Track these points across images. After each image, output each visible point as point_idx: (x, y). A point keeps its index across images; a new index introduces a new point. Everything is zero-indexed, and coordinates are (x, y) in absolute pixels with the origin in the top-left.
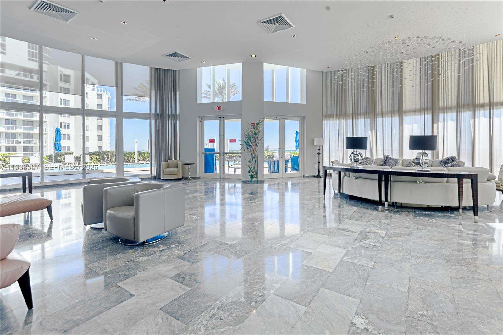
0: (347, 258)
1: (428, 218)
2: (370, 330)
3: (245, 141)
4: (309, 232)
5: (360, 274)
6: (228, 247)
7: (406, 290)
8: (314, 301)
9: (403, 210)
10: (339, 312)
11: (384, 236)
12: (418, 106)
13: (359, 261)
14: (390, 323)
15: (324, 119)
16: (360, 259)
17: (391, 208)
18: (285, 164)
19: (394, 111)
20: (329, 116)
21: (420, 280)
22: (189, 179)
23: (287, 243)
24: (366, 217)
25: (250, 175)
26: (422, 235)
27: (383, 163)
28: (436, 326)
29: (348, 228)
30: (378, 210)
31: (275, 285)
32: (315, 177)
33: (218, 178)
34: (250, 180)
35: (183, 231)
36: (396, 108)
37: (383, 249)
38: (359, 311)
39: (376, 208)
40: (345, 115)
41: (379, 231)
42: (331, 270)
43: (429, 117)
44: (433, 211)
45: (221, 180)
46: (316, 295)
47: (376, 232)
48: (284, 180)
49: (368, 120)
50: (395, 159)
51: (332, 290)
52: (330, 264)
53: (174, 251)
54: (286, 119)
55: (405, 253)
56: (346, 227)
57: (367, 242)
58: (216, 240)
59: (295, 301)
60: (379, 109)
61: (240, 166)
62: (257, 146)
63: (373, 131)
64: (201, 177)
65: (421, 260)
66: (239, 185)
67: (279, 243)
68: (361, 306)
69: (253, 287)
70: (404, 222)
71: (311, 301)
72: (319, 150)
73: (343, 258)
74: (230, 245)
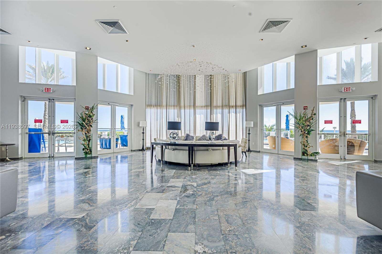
0: (179, 206)
1: (215, 171)
2: (207, 251)
3: (79, 123)
4: (148, 192)
5: (190, 215)
6: (76, 222)
7: (218, 218)
8: (167, 244)
9: (202, 168)
10: (185, 247)
11: (196, 186)
12: (204, 105)
13: (187, 206)
14: (216, 242)
15: (147, 107)
16: (187, 205)
17: (195, 168)
18: (116, 142)
19: (191, 106)
20: (150, 106)
21: (222, 209)
22: (7, 161)
23: (133, 205)
24: (182, 176)
25: (84, 152)
26: (215, 182)
27: (186, 139)
28: (237, 235)
29: (174, 185)
30: (188, 170)
31: (133, 242)
32: (140, 150)
33: (46, 158)
34: (84, 156)
35: (13, 217)
36: (192, 104)
37: (198, 195)
38: (197, 241)
39: (186, 169)
40: (162, 106)
41: (192, 184)
42: (171, 218)
43: (209, 111)
44: (216, 167)
45: (51, 158)
46: (166, 240)
47: (191, 185)
48: (115, 155)
49: (176, 111)
50: (192, 136)
51: (176, 232)
52: (169, 214)
53: (5, 243)
54: (117, 106)
55: (210, 195)
56: (172, 185)
57: (188, 192)
58: (60, 218)
59: (152, 250)
60: (182, 104)
61: (73, 145)
62: (92, 127)
63: (179, 118)
64: (23, 157)
65: (219, 197)
66: (71, 162)
67: (126, 207)
68: (197, 237)
69: (113, 251)
70: (204, 176)
71: (164, 245)
72: (143, 130)
73: (176, 207)
74: (79, 219)
